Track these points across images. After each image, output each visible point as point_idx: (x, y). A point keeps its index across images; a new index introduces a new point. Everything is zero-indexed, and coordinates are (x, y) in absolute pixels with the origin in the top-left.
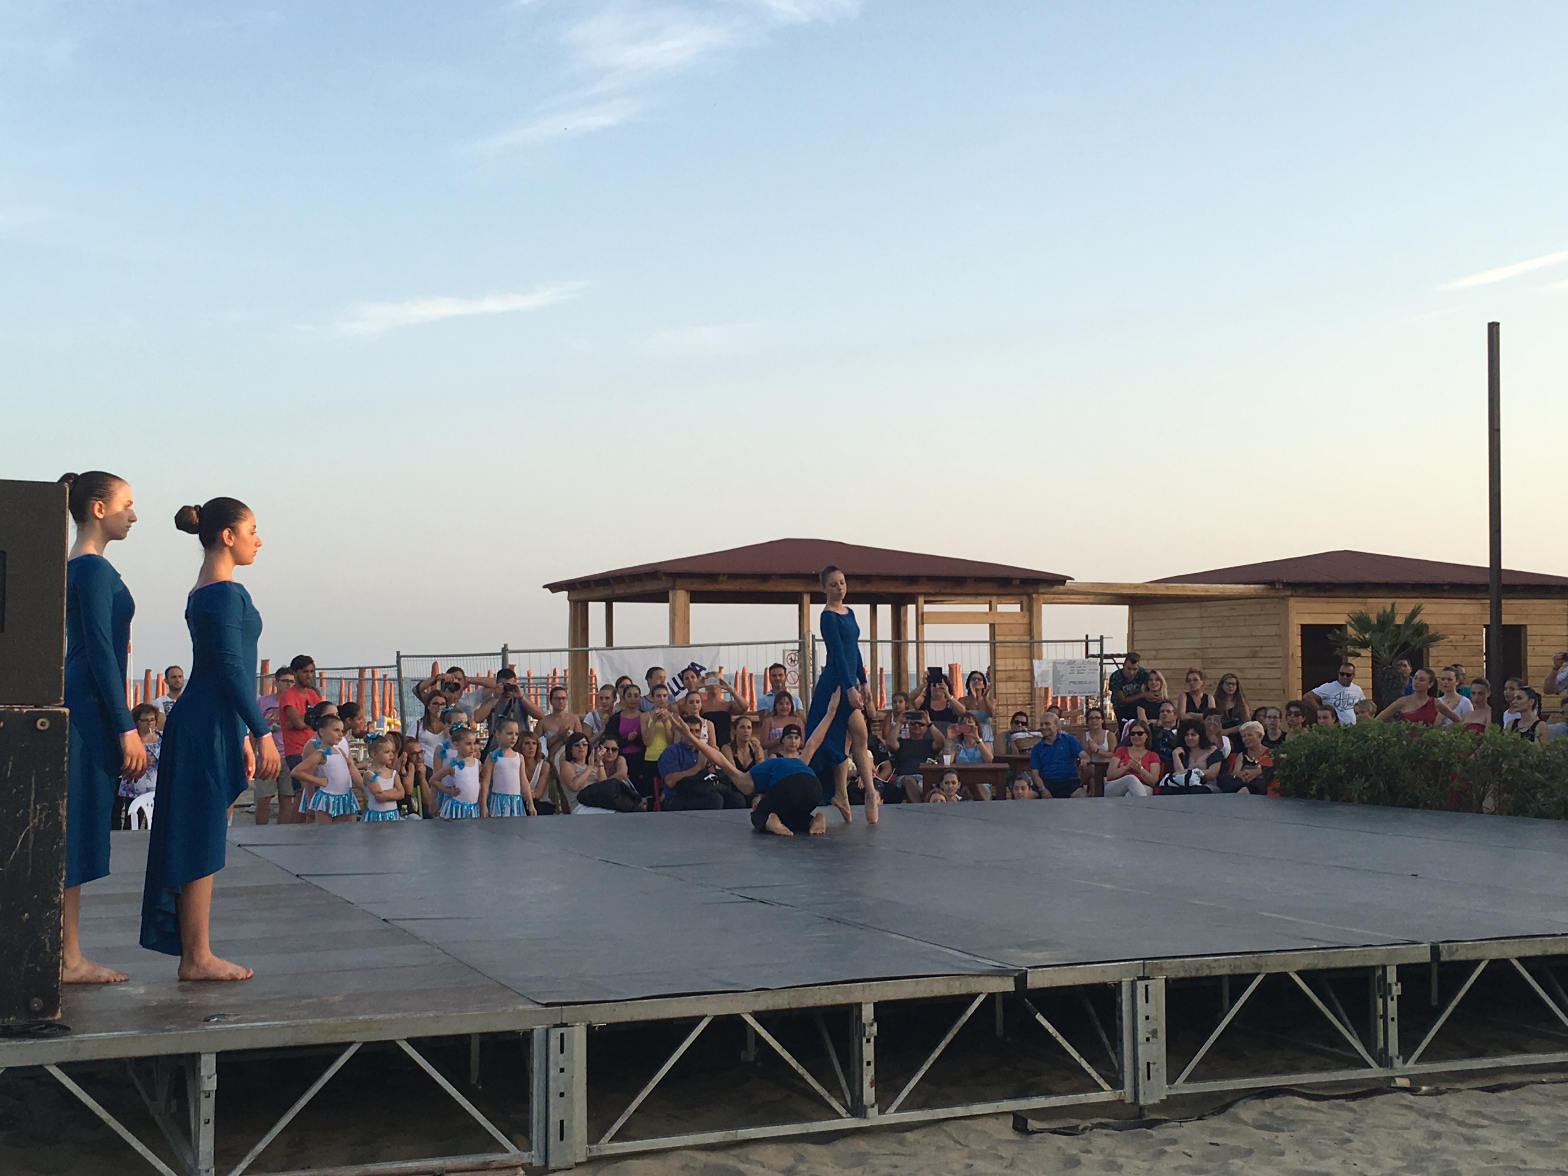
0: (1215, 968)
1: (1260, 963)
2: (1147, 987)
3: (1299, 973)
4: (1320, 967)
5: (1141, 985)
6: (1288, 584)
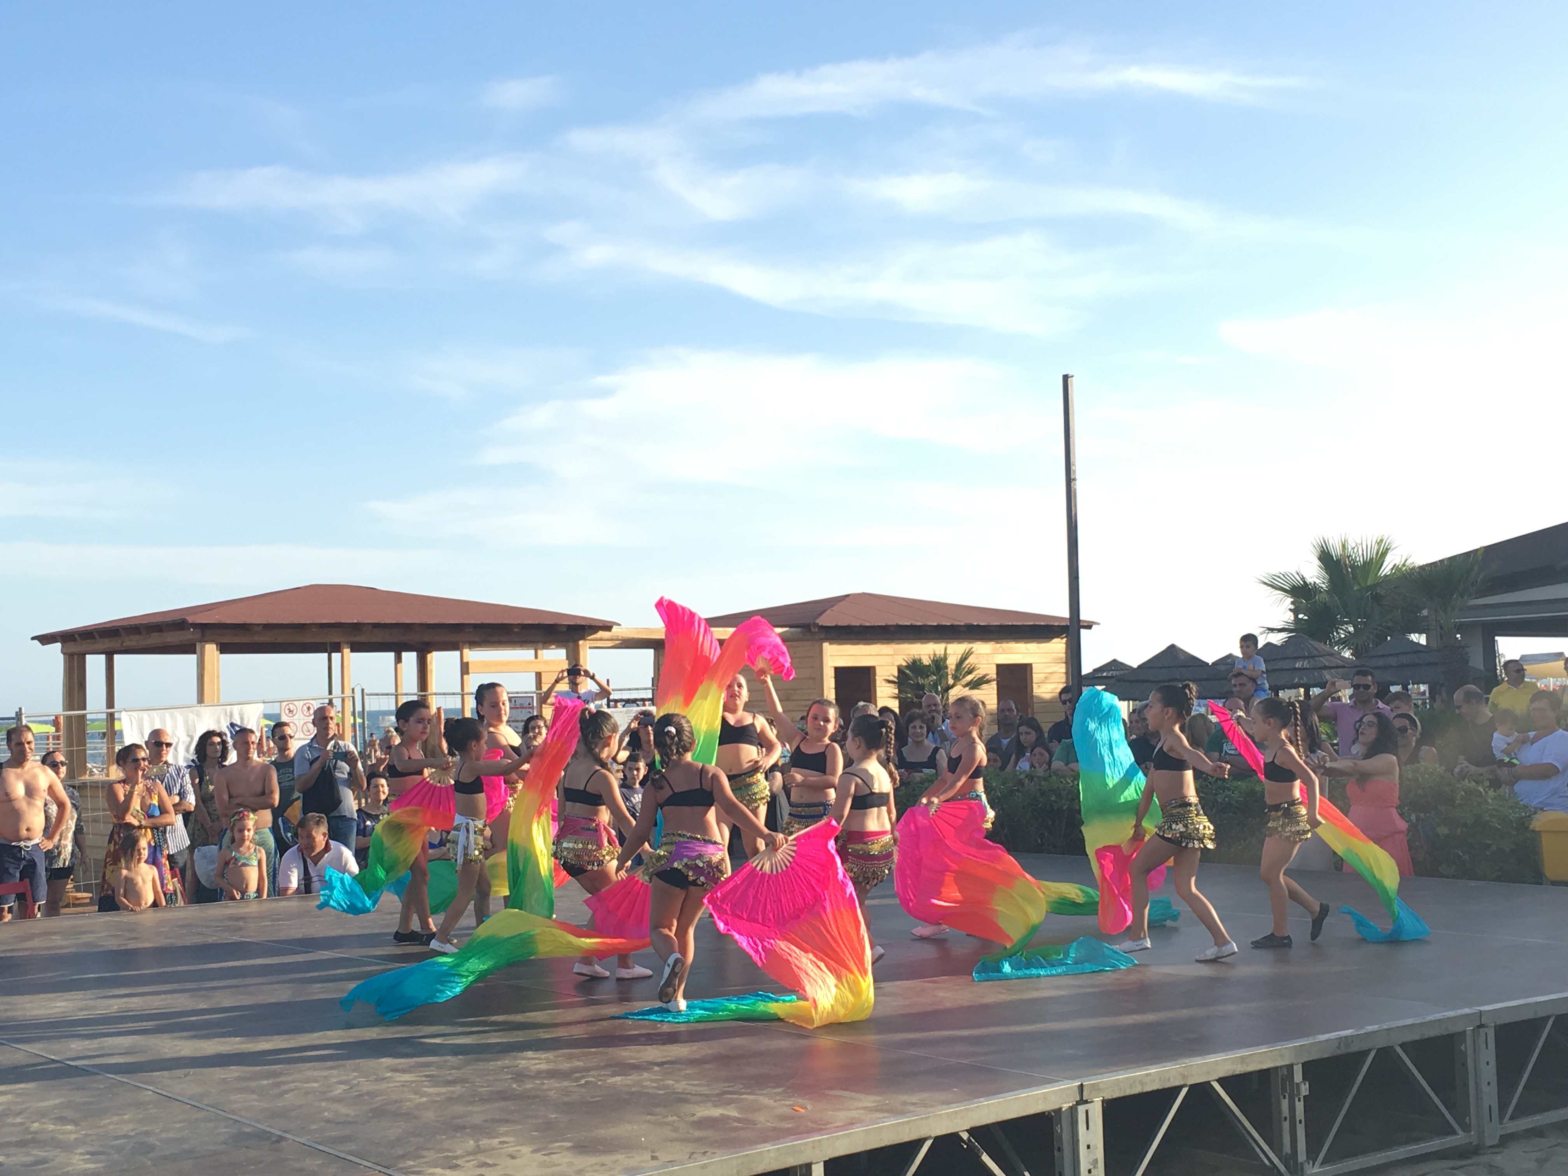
0: (1146, 1083)
1: (1186, 1074)
2: (1087, 1112)
3: (1220, 1081)
4: (1237, 1072)
5: (1081, 1109)
6: (823, 628)
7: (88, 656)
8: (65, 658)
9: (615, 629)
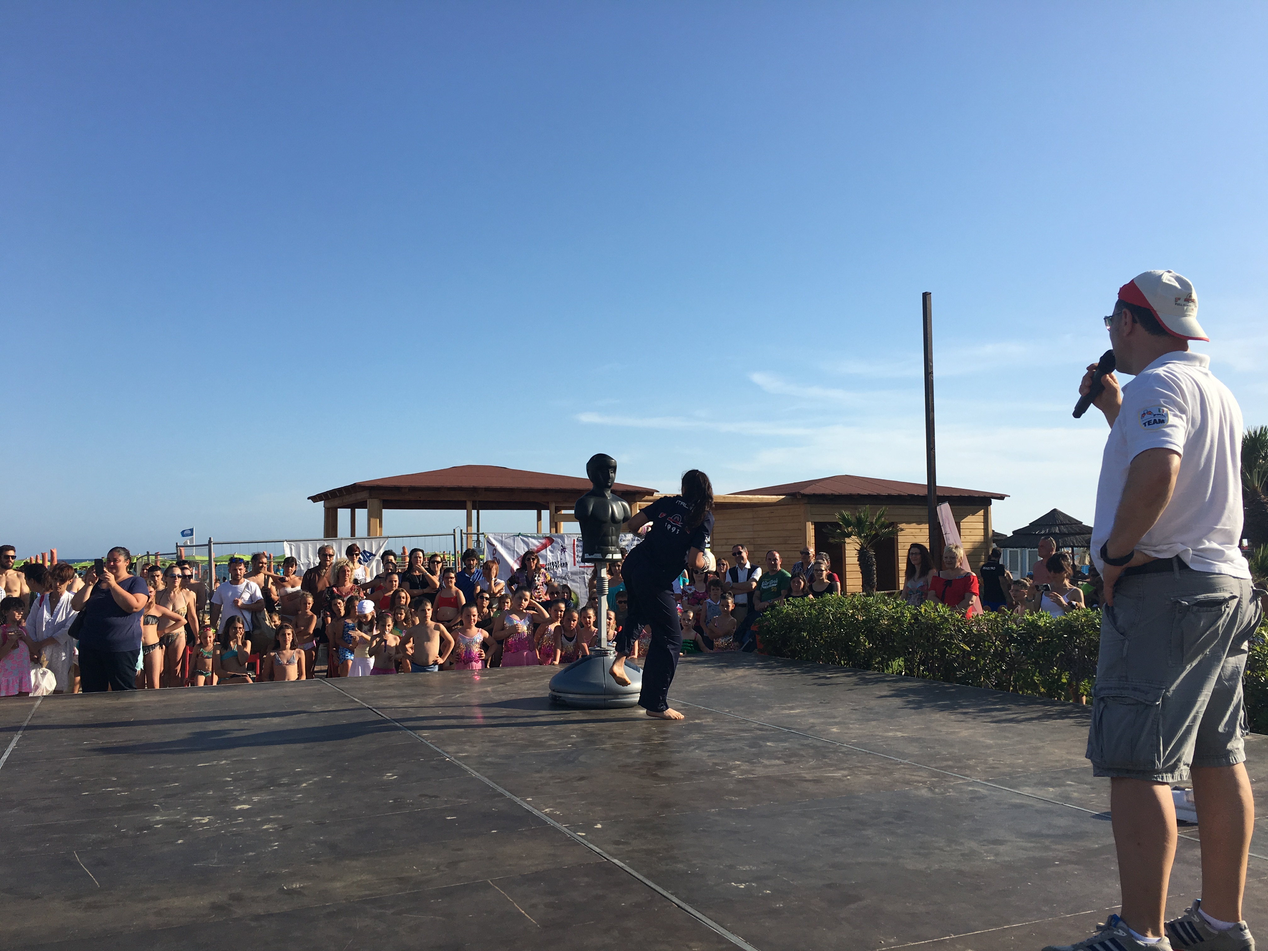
6: (804, 496)
7: (338, 509)
8: (325, 509)
9: (655, 494)
